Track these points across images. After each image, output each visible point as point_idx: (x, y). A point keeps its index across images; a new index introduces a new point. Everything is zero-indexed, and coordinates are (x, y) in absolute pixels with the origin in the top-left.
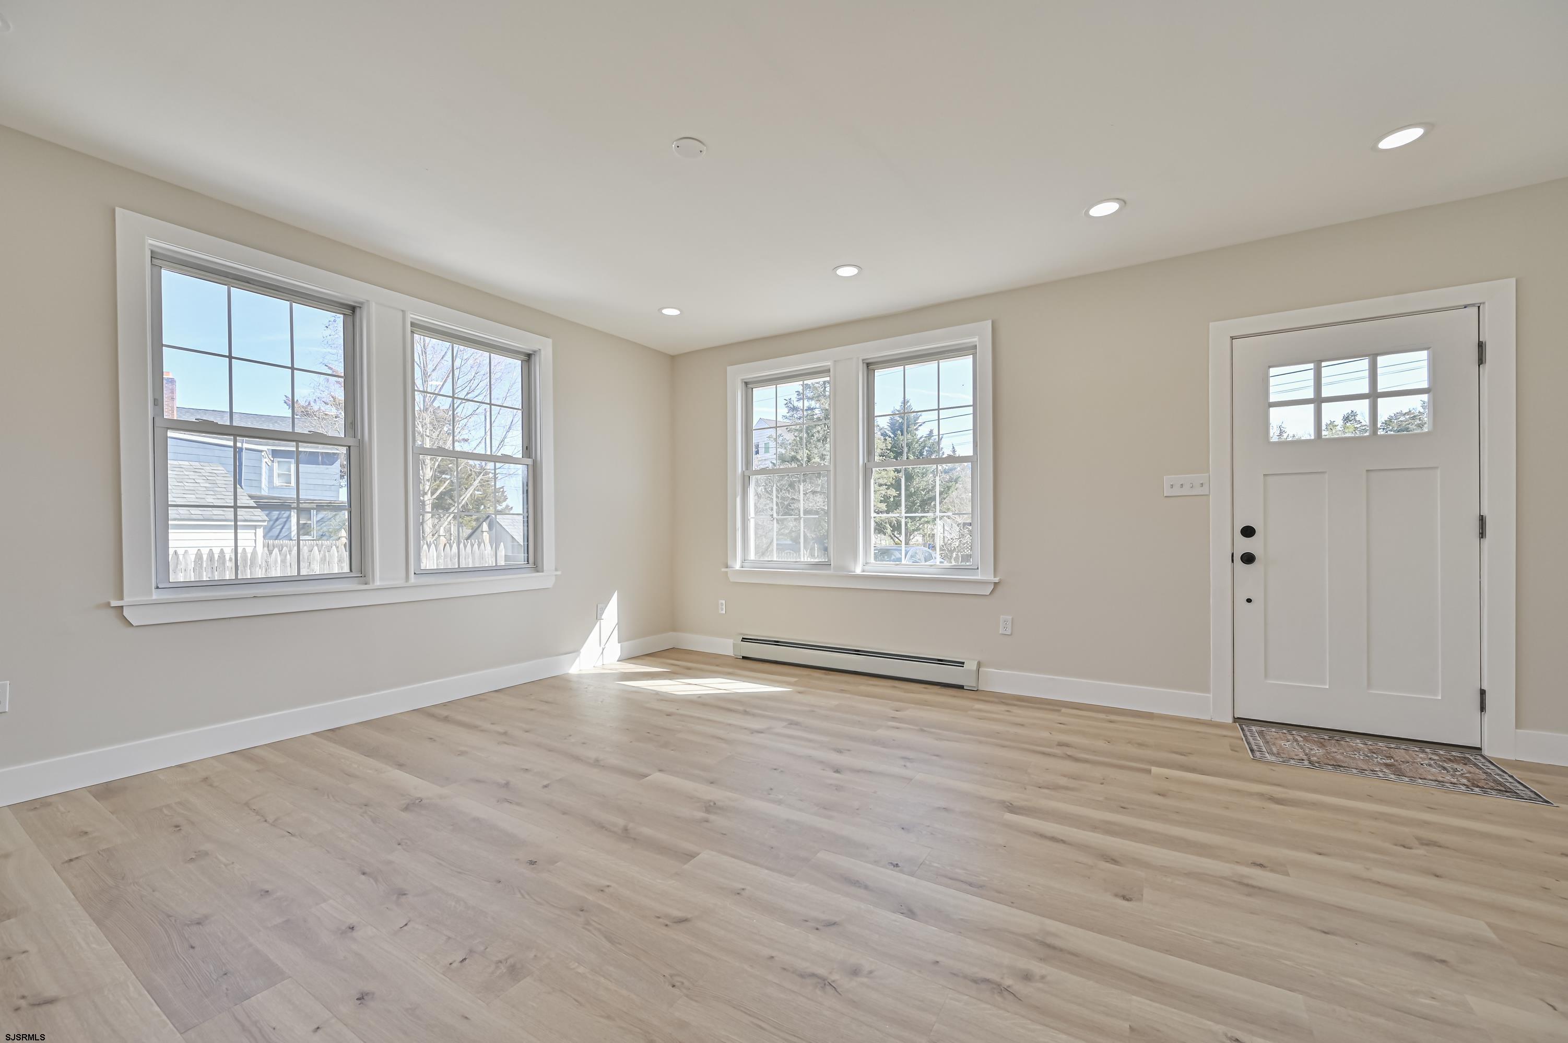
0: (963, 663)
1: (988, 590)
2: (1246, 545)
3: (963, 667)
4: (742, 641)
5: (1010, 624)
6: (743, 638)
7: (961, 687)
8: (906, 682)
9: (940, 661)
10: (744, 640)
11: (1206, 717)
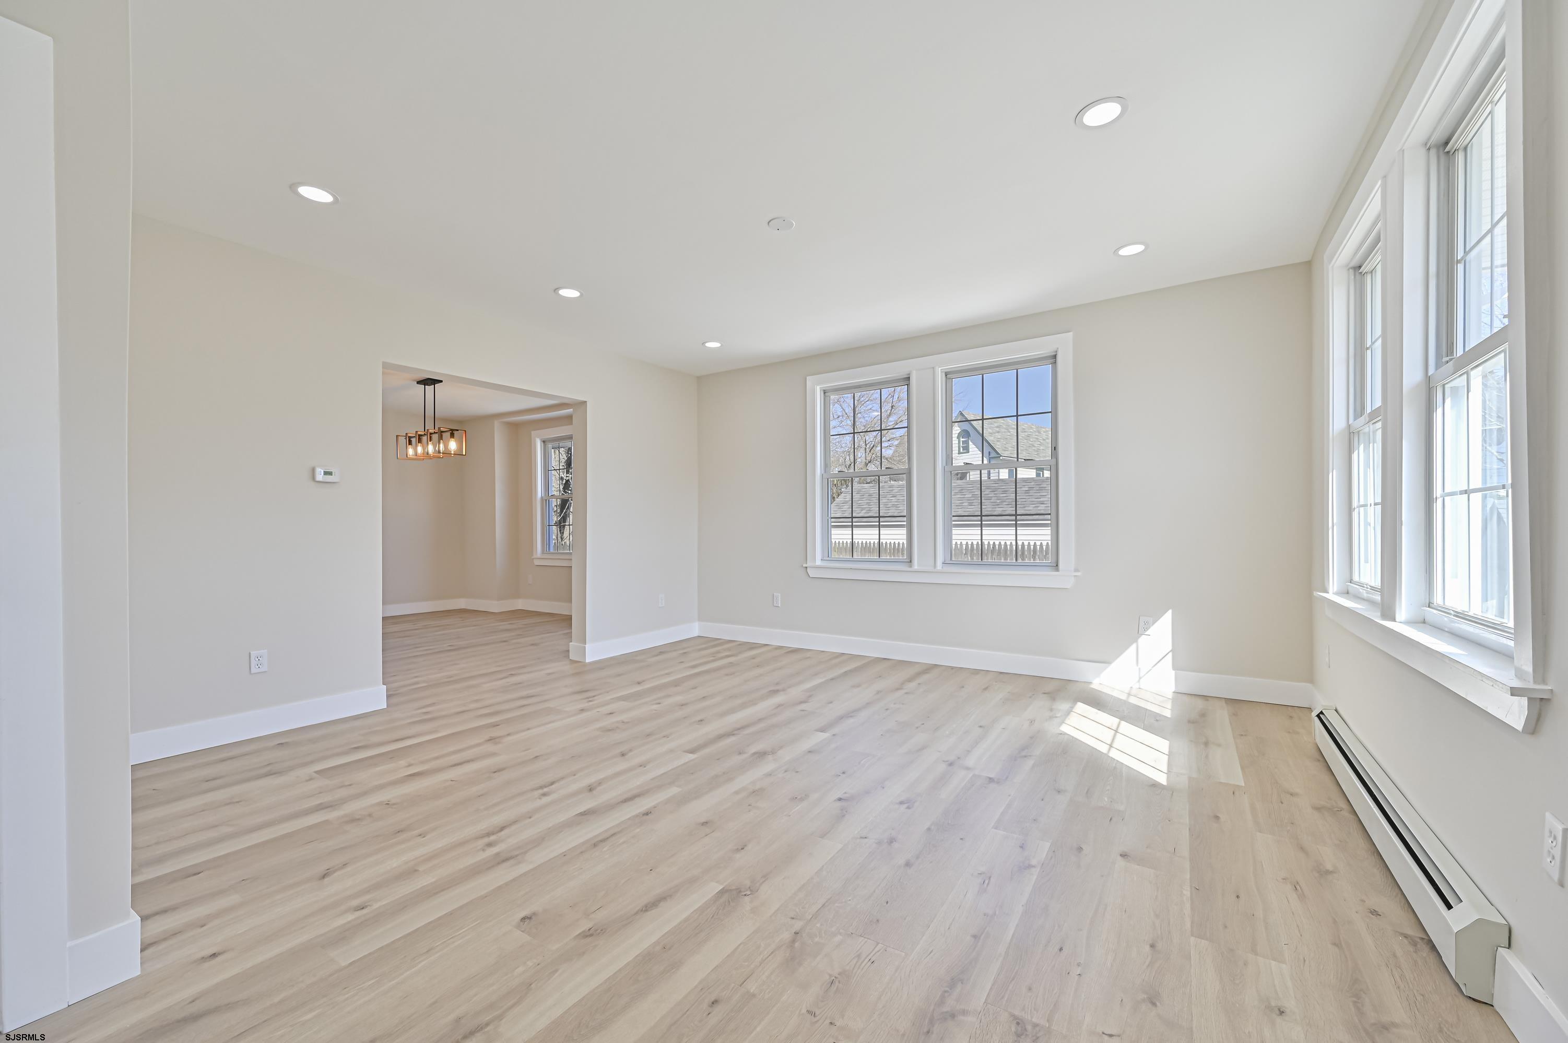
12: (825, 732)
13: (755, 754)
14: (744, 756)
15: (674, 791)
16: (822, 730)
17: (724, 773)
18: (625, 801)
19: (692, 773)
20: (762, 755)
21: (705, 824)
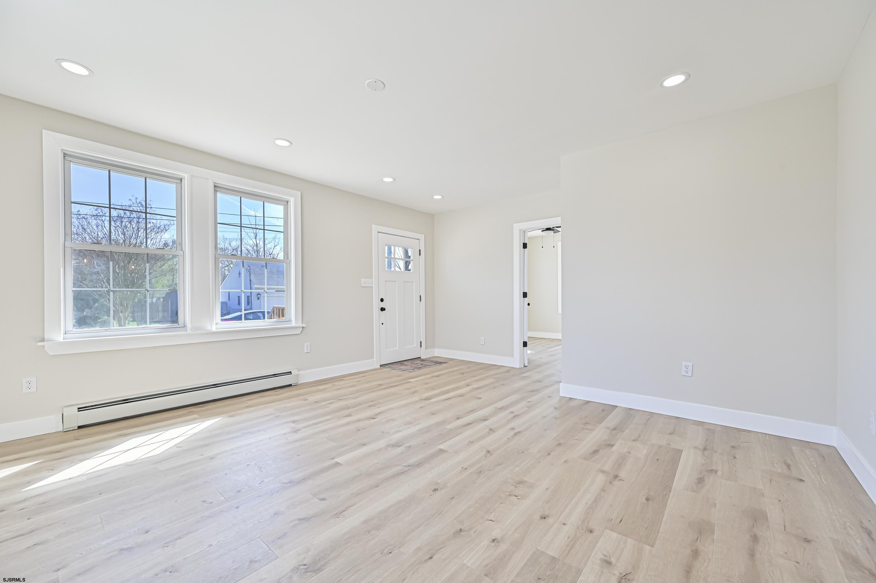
0: (291, 372)
1: (299, 331)
2: (382, 305)
3: (292, 374)
4: (78, 411)
5: (310, 346)
6: (78, 408)
7: (291, 385)
8: (262, 393)
9: (275, 375)
10: (80, 409)
11: (373, 368)
12: (337, 462)
13: (399, 446)
14: (407, 445)
15: (449, 427)
16: (338, 464)
17: (423, 434)
18: (470, 424)
19: (440, 435)
20: (396, 445)
21: (434, 414)
